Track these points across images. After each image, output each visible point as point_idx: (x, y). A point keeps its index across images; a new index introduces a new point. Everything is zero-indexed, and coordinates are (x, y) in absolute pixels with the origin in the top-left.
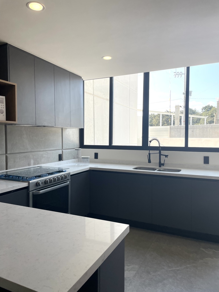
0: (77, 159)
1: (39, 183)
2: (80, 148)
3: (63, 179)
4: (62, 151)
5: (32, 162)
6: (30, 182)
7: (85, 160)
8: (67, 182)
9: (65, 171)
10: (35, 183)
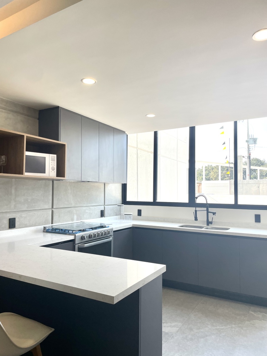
0: (120, 216)
1: (84, 237)
2: (122, 204)
3: (106, 235)
4: (104, 207)
5: (75, 217)
6: (76, 235)
7: (128, 216)
8: (110, 238)
9: (108, 227)
10: (80, 237)
